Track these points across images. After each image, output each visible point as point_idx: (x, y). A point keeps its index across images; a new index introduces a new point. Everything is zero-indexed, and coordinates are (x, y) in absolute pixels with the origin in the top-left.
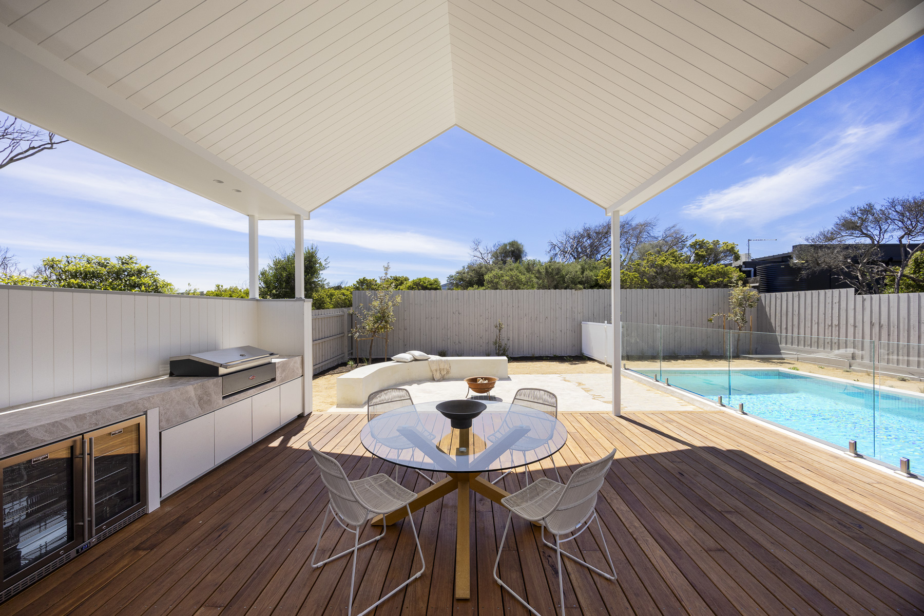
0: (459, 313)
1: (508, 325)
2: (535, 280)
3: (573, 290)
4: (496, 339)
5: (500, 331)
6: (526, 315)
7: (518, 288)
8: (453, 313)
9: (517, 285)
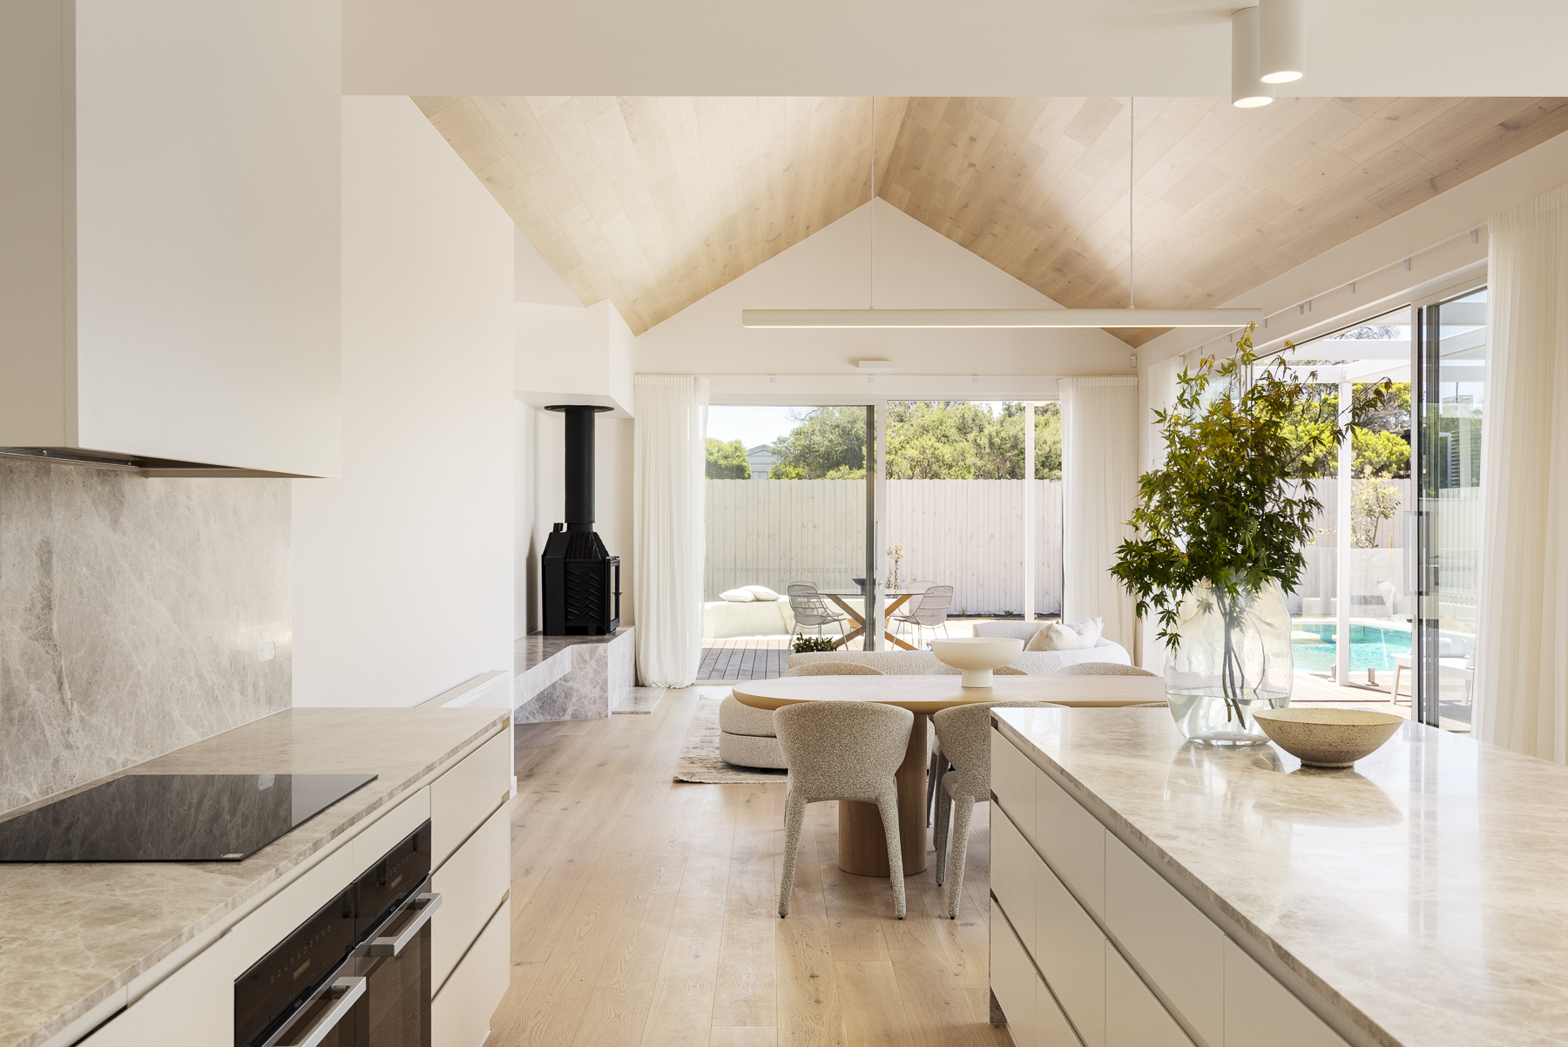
0: (814, 526)
1: (913, 551)
2: (971, 460)
3: (1046, 481)
4: (889, 578)
5: (896, 562)
6: (950, 531)
7: (936, 476)
8: (803, 526)
9: (935, 467)
